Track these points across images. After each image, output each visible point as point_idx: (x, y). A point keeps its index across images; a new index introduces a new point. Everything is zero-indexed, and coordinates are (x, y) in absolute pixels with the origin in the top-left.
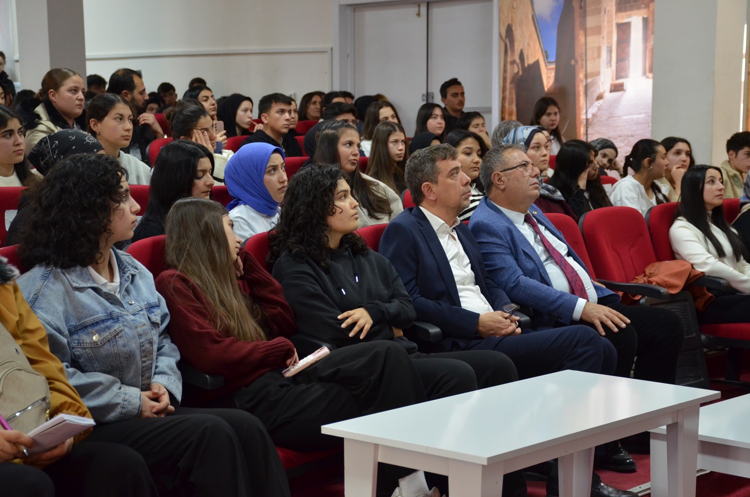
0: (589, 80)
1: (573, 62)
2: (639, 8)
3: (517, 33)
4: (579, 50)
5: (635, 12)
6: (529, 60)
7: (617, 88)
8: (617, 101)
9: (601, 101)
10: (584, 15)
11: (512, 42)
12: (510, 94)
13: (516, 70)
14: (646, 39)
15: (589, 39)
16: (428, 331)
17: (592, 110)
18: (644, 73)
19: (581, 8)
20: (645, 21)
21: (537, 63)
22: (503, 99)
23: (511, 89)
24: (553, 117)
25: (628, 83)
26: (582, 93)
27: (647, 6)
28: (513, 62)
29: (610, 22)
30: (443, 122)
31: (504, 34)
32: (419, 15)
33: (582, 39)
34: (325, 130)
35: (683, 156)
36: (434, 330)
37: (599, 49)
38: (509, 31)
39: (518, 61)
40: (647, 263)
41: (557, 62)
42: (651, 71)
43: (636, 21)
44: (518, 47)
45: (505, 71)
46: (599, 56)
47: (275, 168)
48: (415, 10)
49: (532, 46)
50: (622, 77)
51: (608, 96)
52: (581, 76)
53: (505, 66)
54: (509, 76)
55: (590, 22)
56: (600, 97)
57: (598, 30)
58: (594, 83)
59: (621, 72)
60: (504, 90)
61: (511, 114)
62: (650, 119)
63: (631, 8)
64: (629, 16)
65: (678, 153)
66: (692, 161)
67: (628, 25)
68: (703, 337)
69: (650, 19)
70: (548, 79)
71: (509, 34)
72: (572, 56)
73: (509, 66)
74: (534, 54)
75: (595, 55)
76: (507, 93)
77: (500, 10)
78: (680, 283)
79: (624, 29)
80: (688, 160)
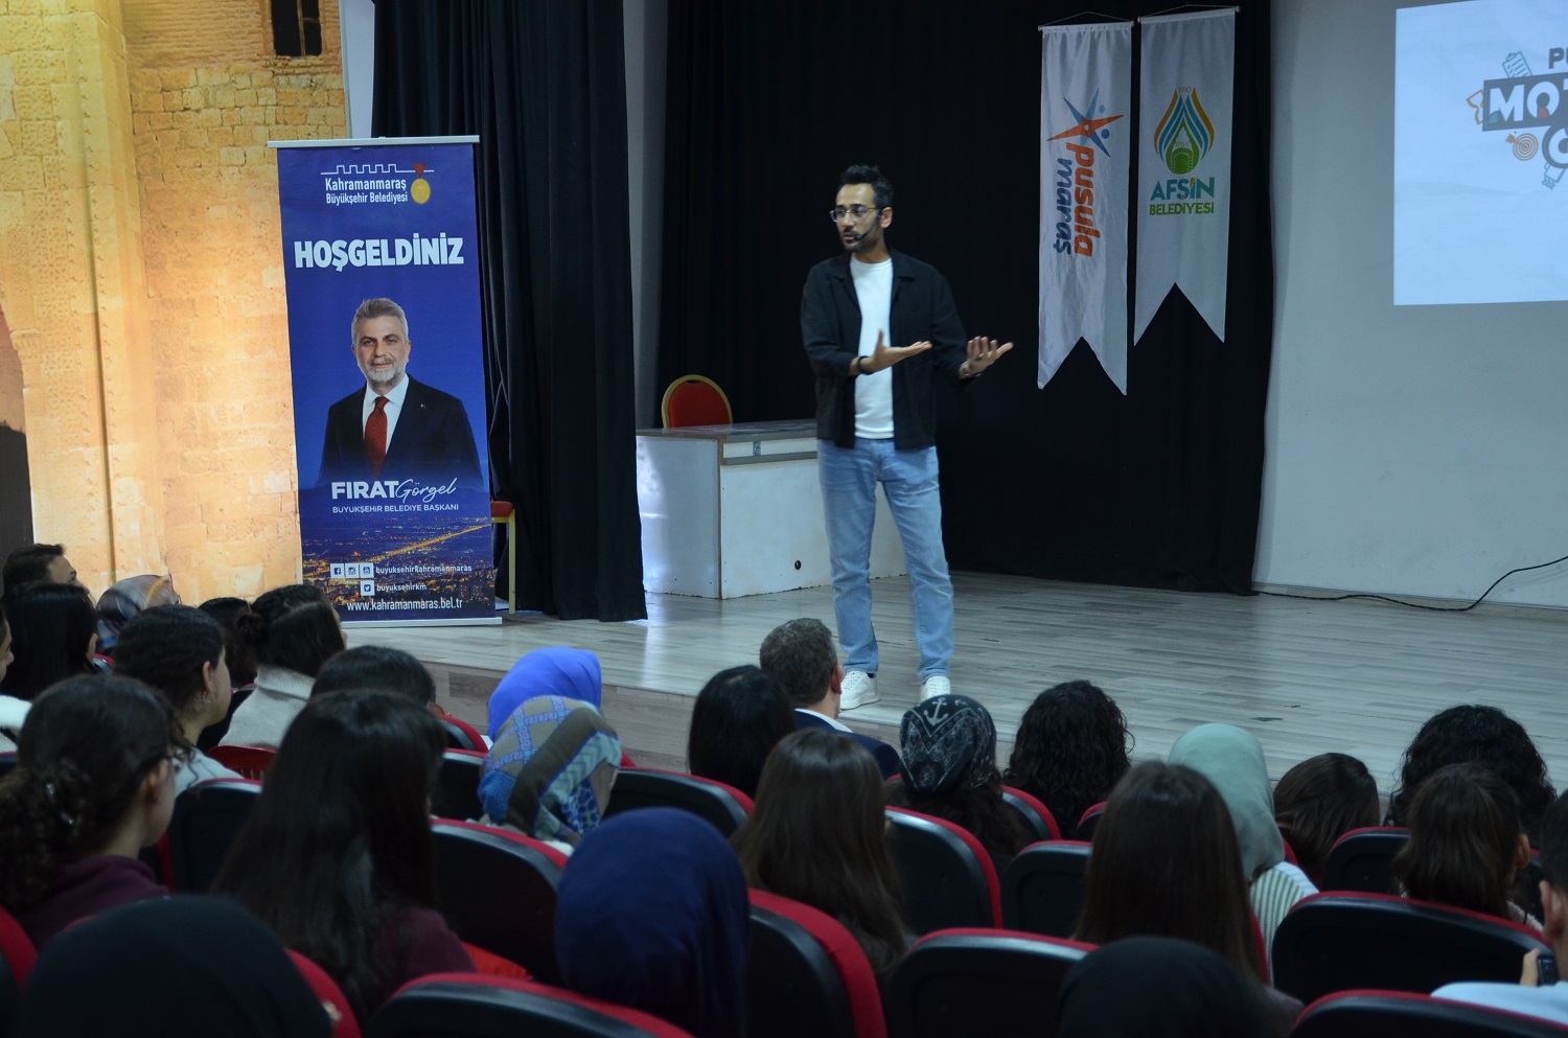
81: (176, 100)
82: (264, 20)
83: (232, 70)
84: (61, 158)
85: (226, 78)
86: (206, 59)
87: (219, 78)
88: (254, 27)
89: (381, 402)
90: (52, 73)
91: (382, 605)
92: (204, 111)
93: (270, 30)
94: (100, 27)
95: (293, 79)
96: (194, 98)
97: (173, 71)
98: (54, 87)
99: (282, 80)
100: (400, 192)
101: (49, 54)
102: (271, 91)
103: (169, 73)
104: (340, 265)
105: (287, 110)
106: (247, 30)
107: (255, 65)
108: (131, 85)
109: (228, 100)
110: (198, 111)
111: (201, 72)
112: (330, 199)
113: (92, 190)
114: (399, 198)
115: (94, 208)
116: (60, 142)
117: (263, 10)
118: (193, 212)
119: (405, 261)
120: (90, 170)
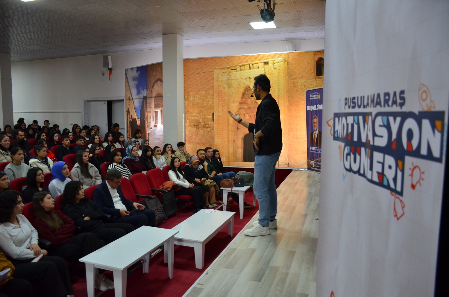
0: (148, 124)
1: (144, 119)
2: (160, 108)
3: (130, 111)
4: (146, 116)
5: (159, 109)
6: (134, 118)
7: (155, 126)
8: (155, 130)
9: (151, 129)
10: (147, 108)
11: (129, 113)
12: (129, 125)
13: (130, 120)
14: (161, 115)
15: (148, 114)
16: (107, 217)
17: (150, 131)
18: (162, 124)
19: (146, 106)
20: (161, 111)
21: (136, 118)
22: (127, 127)
23: (129, 124)
24: (140, 135)
25: (158, 125)
26: (147, 127)
27: (161, 108)
28: (130, 118)
29: (153, 110)
30: (112, 137)
31: (127, 111)
32: (105, 104)
33: (146, 114)
34: (79, 152)
35: (170, 148)
36: (109, 216)
37: (151, 116)
38: (128, 110)
39: (131, 117)
40: (163, 182)
41: (141, 119)
42: (163, 123)
43: (159, 111)
44: (131, 114)
45: (128, 120)
46: (151, 118)
47: (65, 168)
48: (104, 102)
49: (134, 114)
50: (156, 124)
51: (153, 128)
52: (147, 123)
53: (128, 118)
54: (128, 121)
55: (148, 110)
56: (151, 128)
57: (150, 112)
58: (150, 125)
59: (156, 123)
60: (127, 124)
61: (129, 131)
62: (163, 135)
63: (158, 108)
64: (157, 110)
65: (168, 148)
66: (172, 149)
67: (157, 111)
68: (176, 199)
69: (162, 111)
70: (138, 122)
71: (128, 111)
72: (144, 118)
73: (128, 119)
74: (135, 116)
75: (150, 118)
76: (128, 125)
77: (126, 105)
78: (171, 186)
79: (156, 112)
80: (171, 149)
81: (296, 85)
82: (314, 70)
83: (307, 79)
84: (275, 95)
85: (306, 80)
86: (302, 78)
87: (304, 80)
88: (312, 72)
89: (315, 133)
90: (275, 82)
91: (315, 169)
92: (301, 86)
93: (316, 72)
94: (283, 75)
95: (320, 79)
96: (299, 84)
97: (296, 80)
98: (275, 85)
99: (317, 80)
100: (317, 97)
101: (274, 80)
102: (315, 82)
103: (295, 81)
104: (311, 110)
105: (318, 85)
106: (311, 72)
107: (312, 78)
108: (288, 83)
109: (306, 84)
110: (300, 86)
111: (301, 80)
112: (311, 99)
113: (280, 99)
114: (317, 98)
115: (280, 102)
116: (275, 92)
117: (314, 69)
118: (298, 102)
119: (318, 109)
120: (280, 96)
